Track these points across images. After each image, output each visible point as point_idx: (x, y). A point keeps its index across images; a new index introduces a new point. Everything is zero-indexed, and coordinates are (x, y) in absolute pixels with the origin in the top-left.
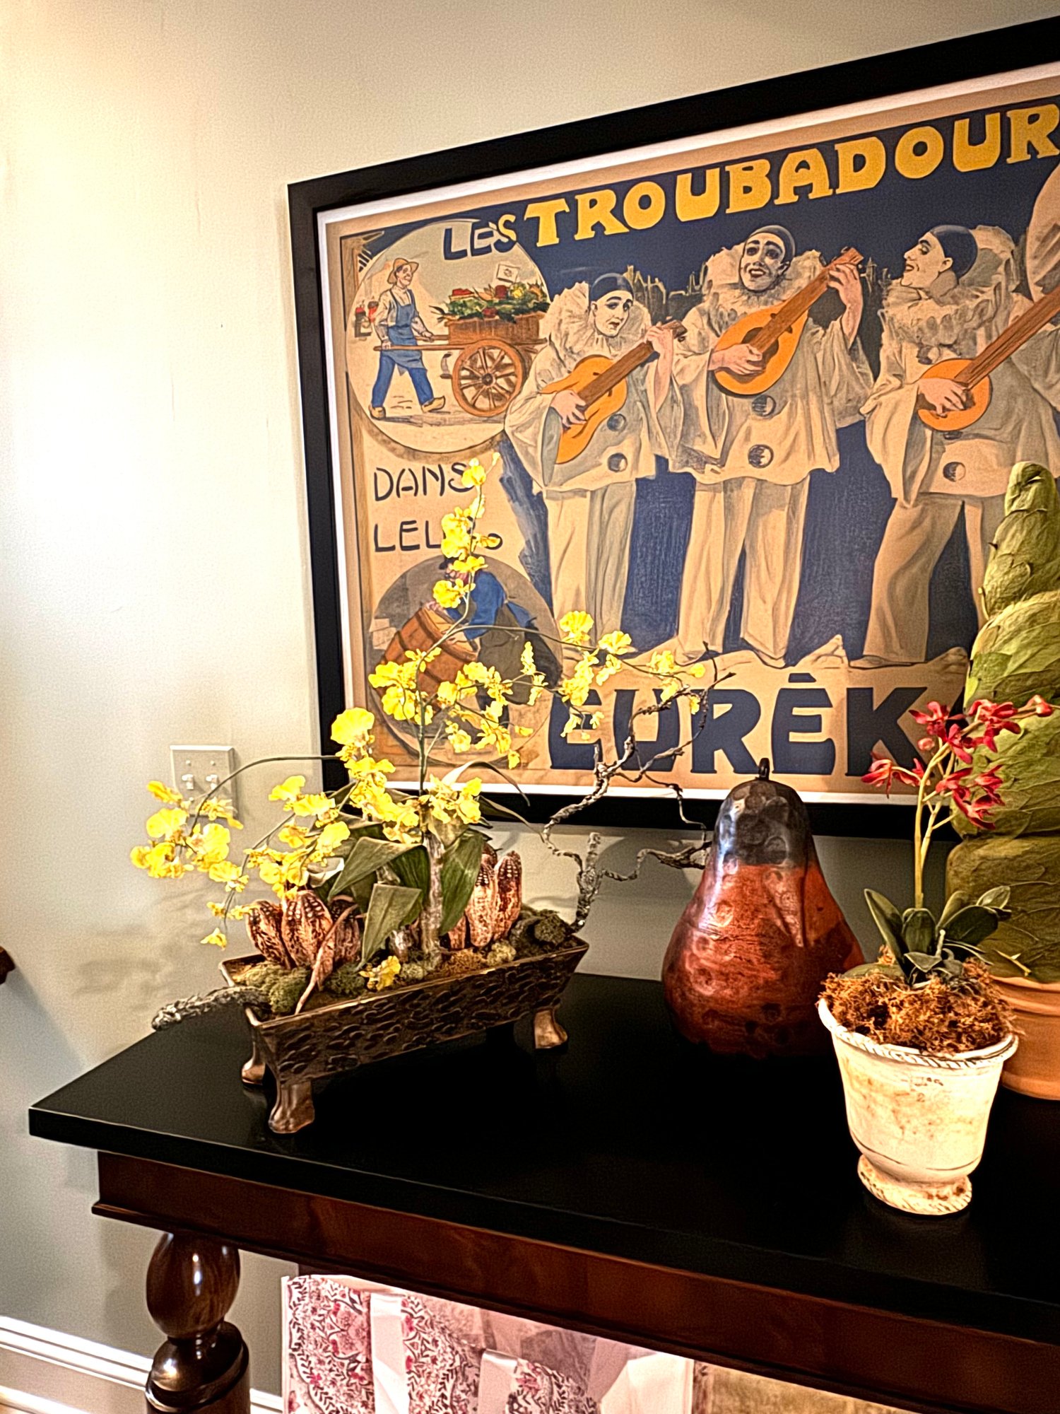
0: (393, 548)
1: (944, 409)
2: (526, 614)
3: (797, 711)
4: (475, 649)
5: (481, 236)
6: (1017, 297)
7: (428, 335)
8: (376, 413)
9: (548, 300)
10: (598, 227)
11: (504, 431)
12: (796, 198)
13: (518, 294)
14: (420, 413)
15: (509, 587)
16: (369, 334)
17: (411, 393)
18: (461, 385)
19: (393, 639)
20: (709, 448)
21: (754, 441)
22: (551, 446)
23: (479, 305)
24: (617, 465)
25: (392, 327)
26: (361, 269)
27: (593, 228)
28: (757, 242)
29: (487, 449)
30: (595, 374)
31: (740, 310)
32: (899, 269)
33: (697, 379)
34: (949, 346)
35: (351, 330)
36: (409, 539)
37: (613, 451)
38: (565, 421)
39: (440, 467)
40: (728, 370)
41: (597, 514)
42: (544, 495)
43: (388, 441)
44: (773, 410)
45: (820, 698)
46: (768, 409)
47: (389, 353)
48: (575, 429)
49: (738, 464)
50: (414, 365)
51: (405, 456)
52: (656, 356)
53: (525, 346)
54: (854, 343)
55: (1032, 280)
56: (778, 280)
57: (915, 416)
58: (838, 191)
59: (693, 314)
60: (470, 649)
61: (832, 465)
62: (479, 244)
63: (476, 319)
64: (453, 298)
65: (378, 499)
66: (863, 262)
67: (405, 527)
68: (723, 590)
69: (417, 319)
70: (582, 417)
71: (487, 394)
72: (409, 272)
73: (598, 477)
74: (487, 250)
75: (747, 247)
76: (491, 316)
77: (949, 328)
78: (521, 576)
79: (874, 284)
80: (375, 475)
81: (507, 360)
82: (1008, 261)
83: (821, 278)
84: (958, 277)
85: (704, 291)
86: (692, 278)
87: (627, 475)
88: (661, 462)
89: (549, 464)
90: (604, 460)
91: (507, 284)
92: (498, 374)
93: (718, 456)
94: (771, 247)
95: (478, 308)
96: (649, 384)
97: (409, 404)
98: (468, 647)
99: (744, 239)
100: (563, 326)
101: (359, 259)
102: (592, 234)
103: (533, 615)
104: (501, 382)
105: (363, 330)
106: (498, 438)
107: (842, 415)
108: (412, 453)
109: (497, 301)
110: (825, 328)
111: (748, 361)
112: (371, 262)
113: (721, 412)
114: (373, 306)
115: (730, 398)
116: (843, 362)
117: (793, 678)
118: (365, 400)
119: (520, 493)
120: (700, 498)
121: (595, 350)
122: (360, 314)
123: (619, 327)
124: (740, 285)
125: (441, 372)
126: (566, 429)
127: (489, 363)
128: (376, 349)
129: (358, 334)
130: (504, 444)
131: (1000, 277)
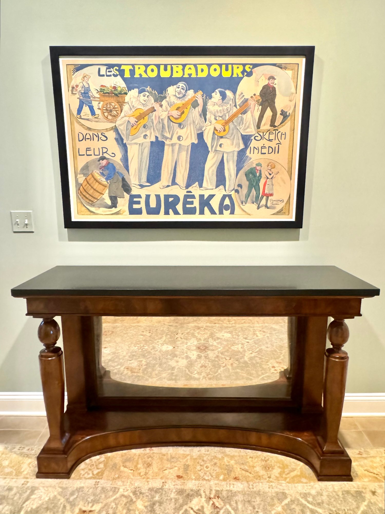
0: (84, 155)
1: (220, 131)
2: (122, 174)
3: (188, 200)
4: (108, 183)
5: (109, 72)
6: (234, 108)
7: (94, 96)
8: (78, 116)
9: (127, 92)
10: (140, 75)
11: (115, 126)
12: (188, 76)
13: (119, 89)
14: (92, 118)
15: (117, 167)
16: (76, 94)
17: (89, 112)
18: (103, 111)
19: (84, 180)
20: (168, 135)
21: (179, 134)
22: (128, 131)
23: (108, 90)
24: (146, 137)
25: (83, 93)
26: (73, 75)
27: (139, 75)
28: (179, 86)
29: (110, 130)
30: (140, 113)
31: (176, 102)
32: (211, 97)
33: (165, 117)
34: (221, 117)
35: (70, 92)
36: (89, 153)
37: (144, 134)
38: (132, 125)
39: (97, 133)
40: (172, 116)
41: (140, 150)
42: (127, 144)
43: (82, 125)
44: (183, 127)
45: (193, 197)
46: (182, 127)
47: (82, 100)
48: (135, 127)
49: (175, 140)
50: (89, 104)
51: (88, 129)
52: (155, 111)
53: (121, 104)
54: (201, 113)
55: (237, 104)
56: (184, 95)
57: (214, 133)
58: (198, 76)
59: (164, 101)
60: (107, 183)
61: (196, 142)
62: (108, 74)
63: (107, 94)
64: (101, 87)
65: (79, 141)
66: (203, 94)
67: (87, 149)
68: (171, 171)
69: (90, 92)
70: (136, 124)
71: (111, 115)
72: (88, 78)
73: (141, 140)
74: (110, 76)
75: (177, 86)
76: (112, 94)
77: (221, 113)
78: (120, 164)
79: (205, 100)
80: (78, 134)
81: (116, 107)
82: (233, 99)
83: (194, 97)
84: (223, 101)
85: (167, 96)
86: (164, 92)
87: (148, 140)
88: (157, 137)
89: (128, 136)
90: (142, 135)
91: (116, 86)
92: (114, 110)
93: (170, 137)
94: (183, 87)
95: (108, 91)
96: (153, 117)
97: (88, 115)
98: (106, 183)
99: (176, 84)
100: (131, 99)
101: (72, 72)
102: (139, 76)
103: (124, 175)
104: (115, 112)
105: (74, 92)
106: (114, 127)
107: (199, 130)
108: (90, 129)
109: (113, 90)
110: (195, 109)
111: (177, 115)
112: (76, 73)
113: (171, 127)
114: (77, 86)
115: (173, 123)
116: (198, 117)
117: (187, 192)
118: (75, 113)
119: (120, 142)
120: (166, 147)
121: (140, 107)
122: (73, 88)
123: (146, 102)
124: (176, 96)
125: (98, 108)
126: (132, 127)
127: (111, 107)
128: (78, 98)
129: (72, 93)
130: (116, 129)
131: (231, 102)
